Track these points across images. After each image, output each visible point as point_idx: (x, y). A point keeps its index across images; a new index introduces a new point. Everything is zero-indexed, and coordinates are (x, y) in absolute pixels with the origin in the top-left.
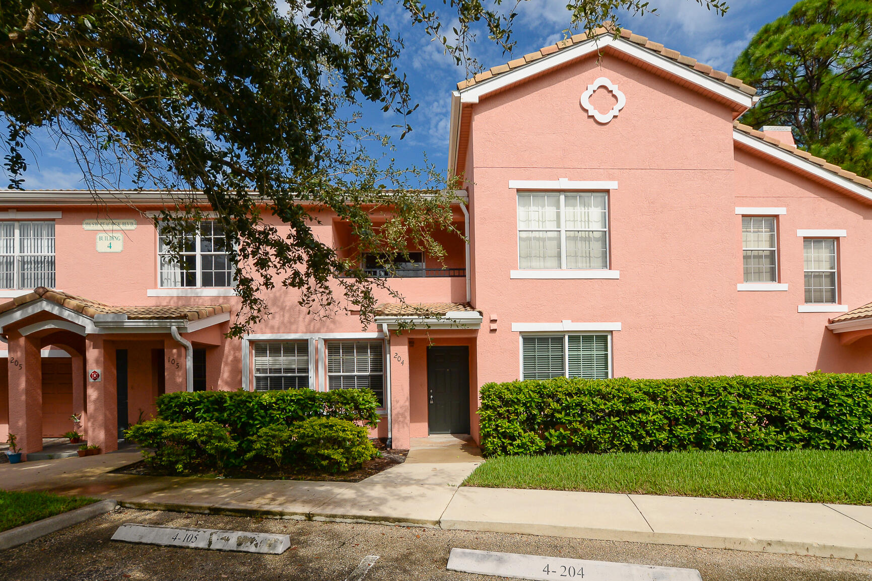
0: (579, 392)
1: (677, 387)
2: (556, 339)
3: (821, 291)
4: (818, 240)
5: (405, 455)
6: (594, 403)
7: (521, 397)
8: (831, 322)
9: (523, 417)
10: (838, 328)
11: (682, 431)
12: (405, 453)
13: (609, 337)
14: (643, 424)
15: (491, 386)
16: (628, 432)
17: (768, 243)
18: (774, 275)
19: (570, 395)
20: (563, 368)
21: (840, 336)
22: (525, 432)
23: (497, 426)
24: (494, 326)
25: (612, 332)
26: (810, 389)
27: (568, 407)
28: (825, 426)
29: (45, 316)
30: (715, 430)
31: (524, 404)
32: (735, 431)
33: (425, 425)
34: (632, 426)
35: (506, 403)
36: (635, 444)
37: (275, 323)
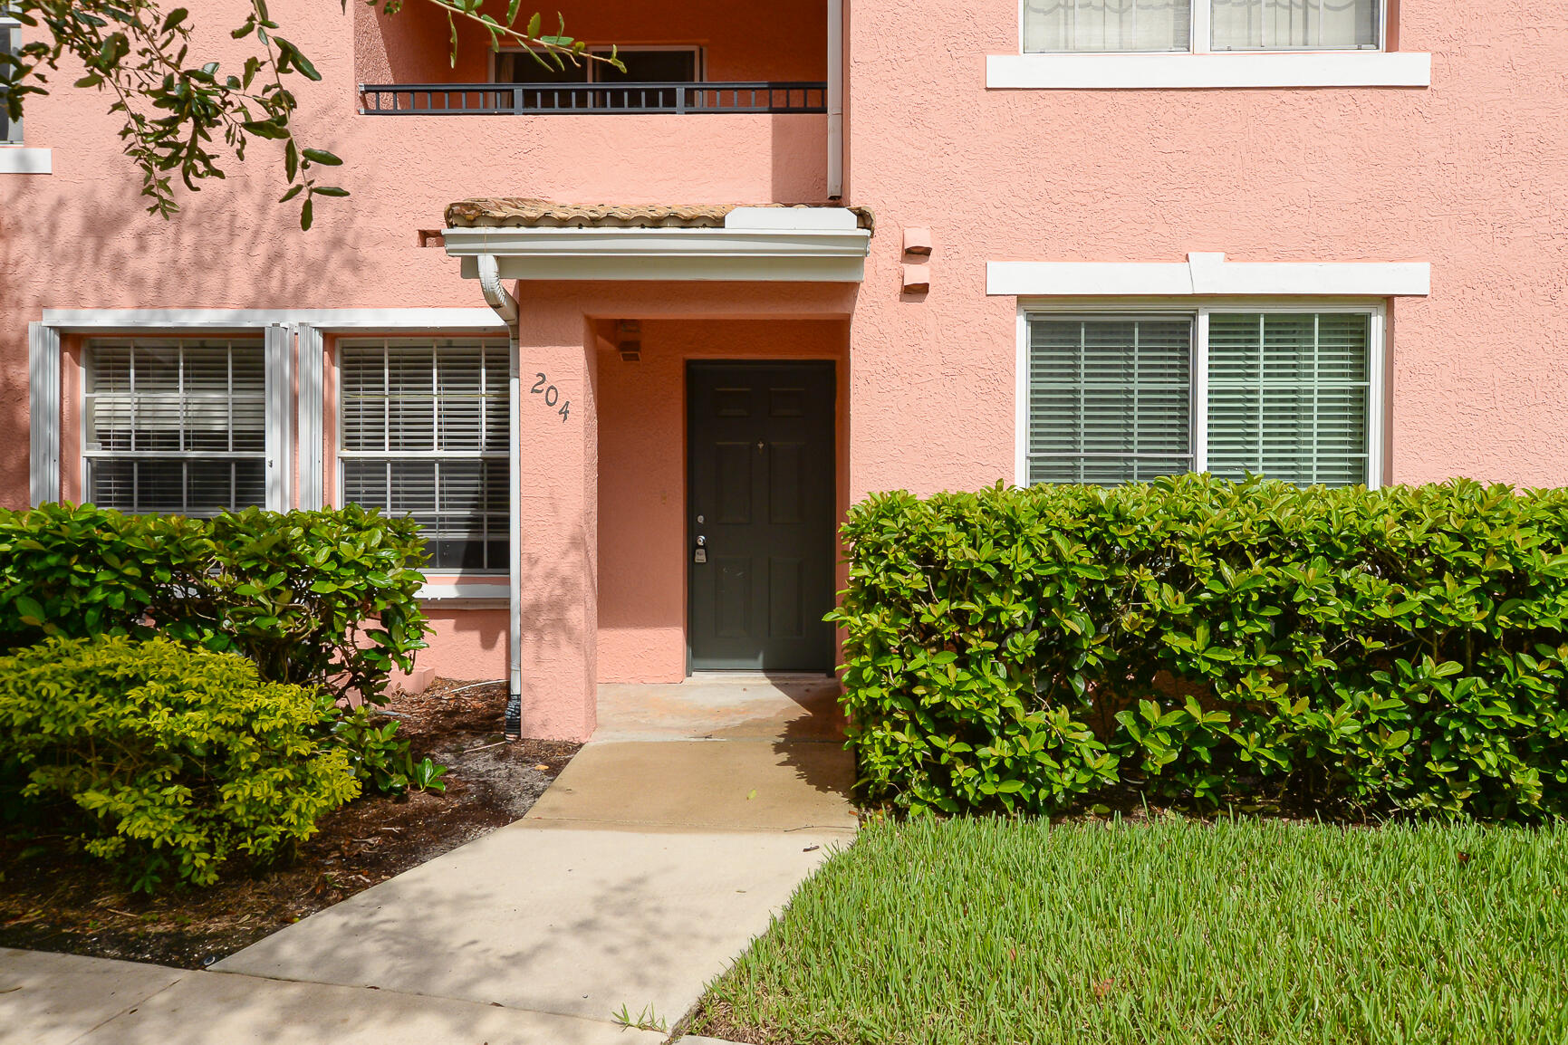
0: (1276, 543)
5: (555, 769)
6: (1345, 592)
7: (1019, 558)
9: (1023, 644)
12: (556, 758)
13: (1377, 324)
15: (890, 508)
16: (1500, 728)
19: (1235, 554)
20: (1185, 439)
22: (1030, 703)
23: (912, 679)
24: (916, 273)
25: (1388, 300)
27: (1220, 610)
31: (1030, 588)
33: (673, 639)
34: (1522, 702)
35: (957, 582)
37: (150, 265)
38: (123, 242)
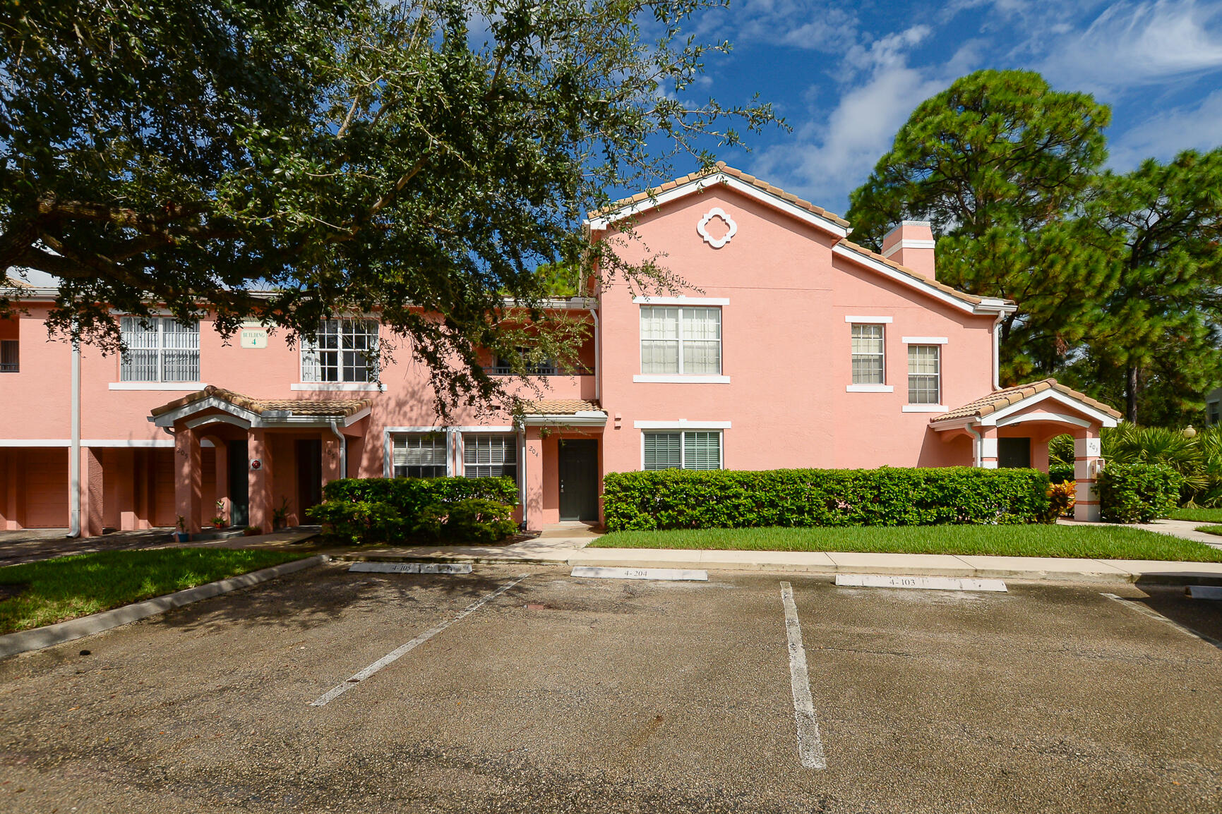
0: (684, 481)
1: (763, 477)
2: (675, 434)
3: (926, 392)
4: (922, 347)
5: (539, 535)
6: (696, 489)
7: (636, 484)
8: (933, 421)
9: (638, 500)
10: (940, 427)
11: (766, 512)
12: (539, 533)
13: (721, 434)
14: (736, 507)
15: (613, 475)
16: (724, 513)
17: (877, 348)
18: (882, 378)
19: (677, 483)
20: (680, 461)
22: (640, 513)
23: (617, 508)
24: (618, 424)
25: (723, 429)
26: (866, 478)
27: (675, 493)
28: (876, 508)
29: (213, 411)
30: (793, 512)
31: (639, 490)
32: (810, 512)
33: (557, 511)
34: (727, 508)
35: (625, 489)
36: (730, 523)
37: (414, 415)
38: (407, 408)
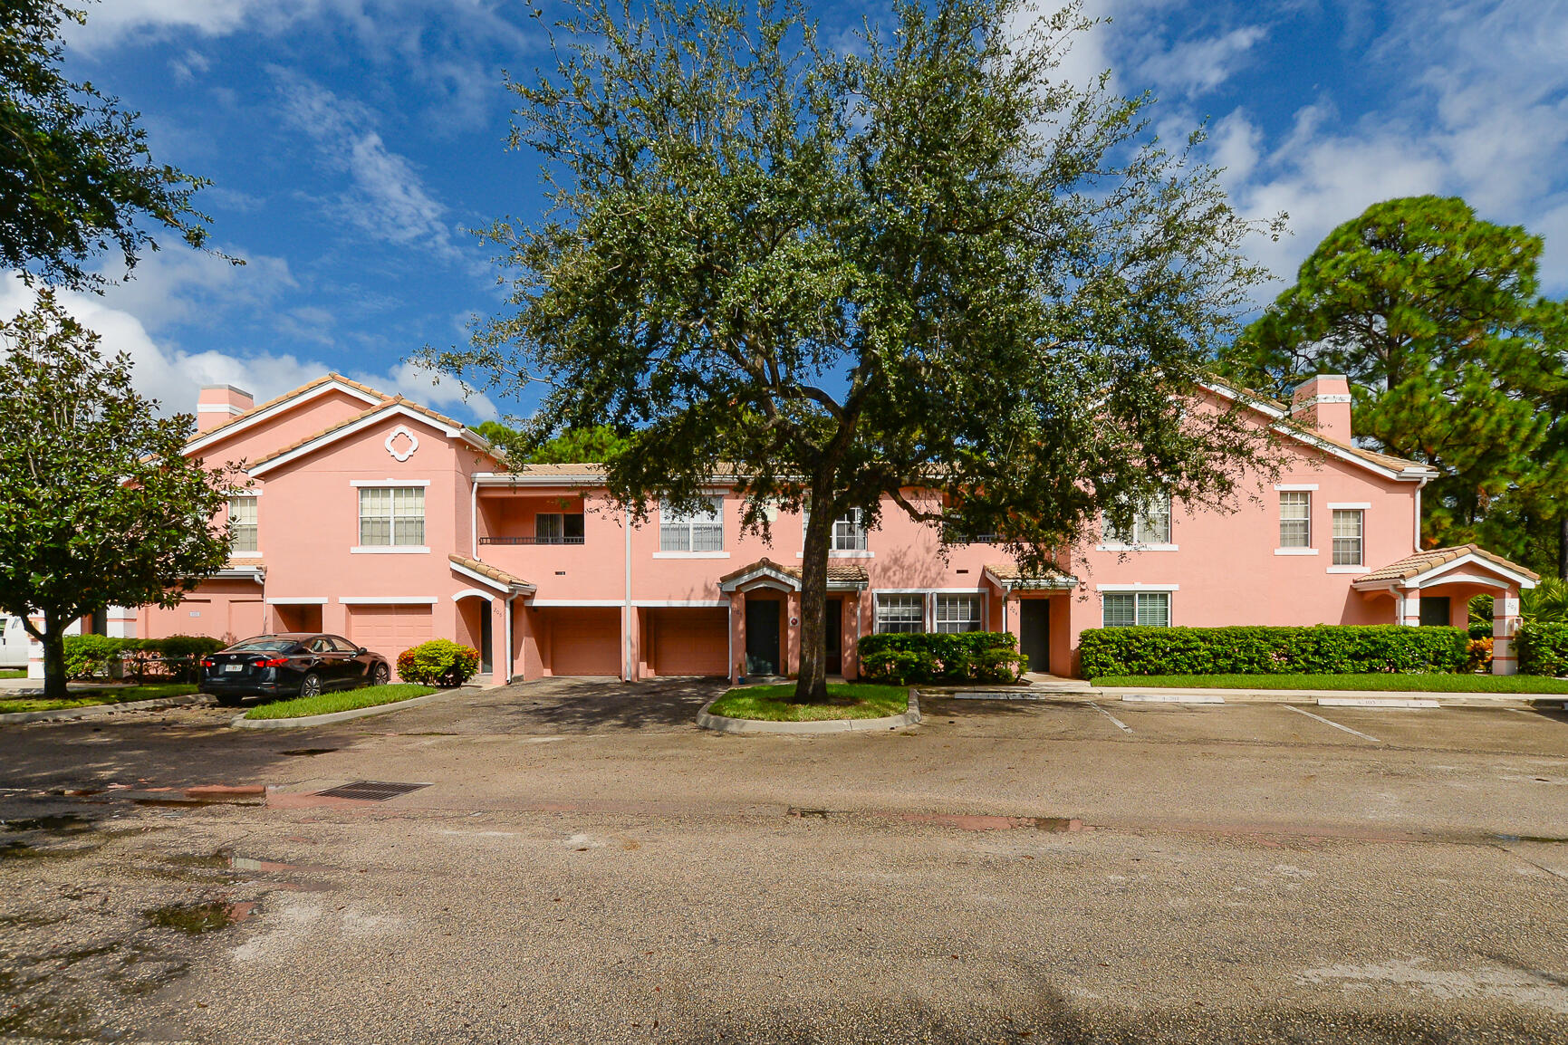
0: (1154, 635)
1: (1219, 633)
2: (1129, 596)
3: (1348, 554)
4: (1346, 512)
6: (1163, 643)
8: (1355, 582)
9: (1115, 652)
10: (1362, 587)
11: (1221, 662)
13: (1169, 596)
14: (1196, 658)
16: (1185, 663)
17: (1303, 514)
18: (1307, 541)
19: (1146, 637)
20: (1133, 619)
21: (1363, 593)
22: (1116, 662)
24: (1083, 587)
25: (1171, 592)
26: (1308, 634)
27: (1146, 645)
28: (1317, 659)
29: (765, 578)
30: (1244, 662)
32: (1258, 663)
34: (1189, 659)
35: (1105, 642)
36: (1190, 671)
37: (896, 579)
38: (891, 573)
